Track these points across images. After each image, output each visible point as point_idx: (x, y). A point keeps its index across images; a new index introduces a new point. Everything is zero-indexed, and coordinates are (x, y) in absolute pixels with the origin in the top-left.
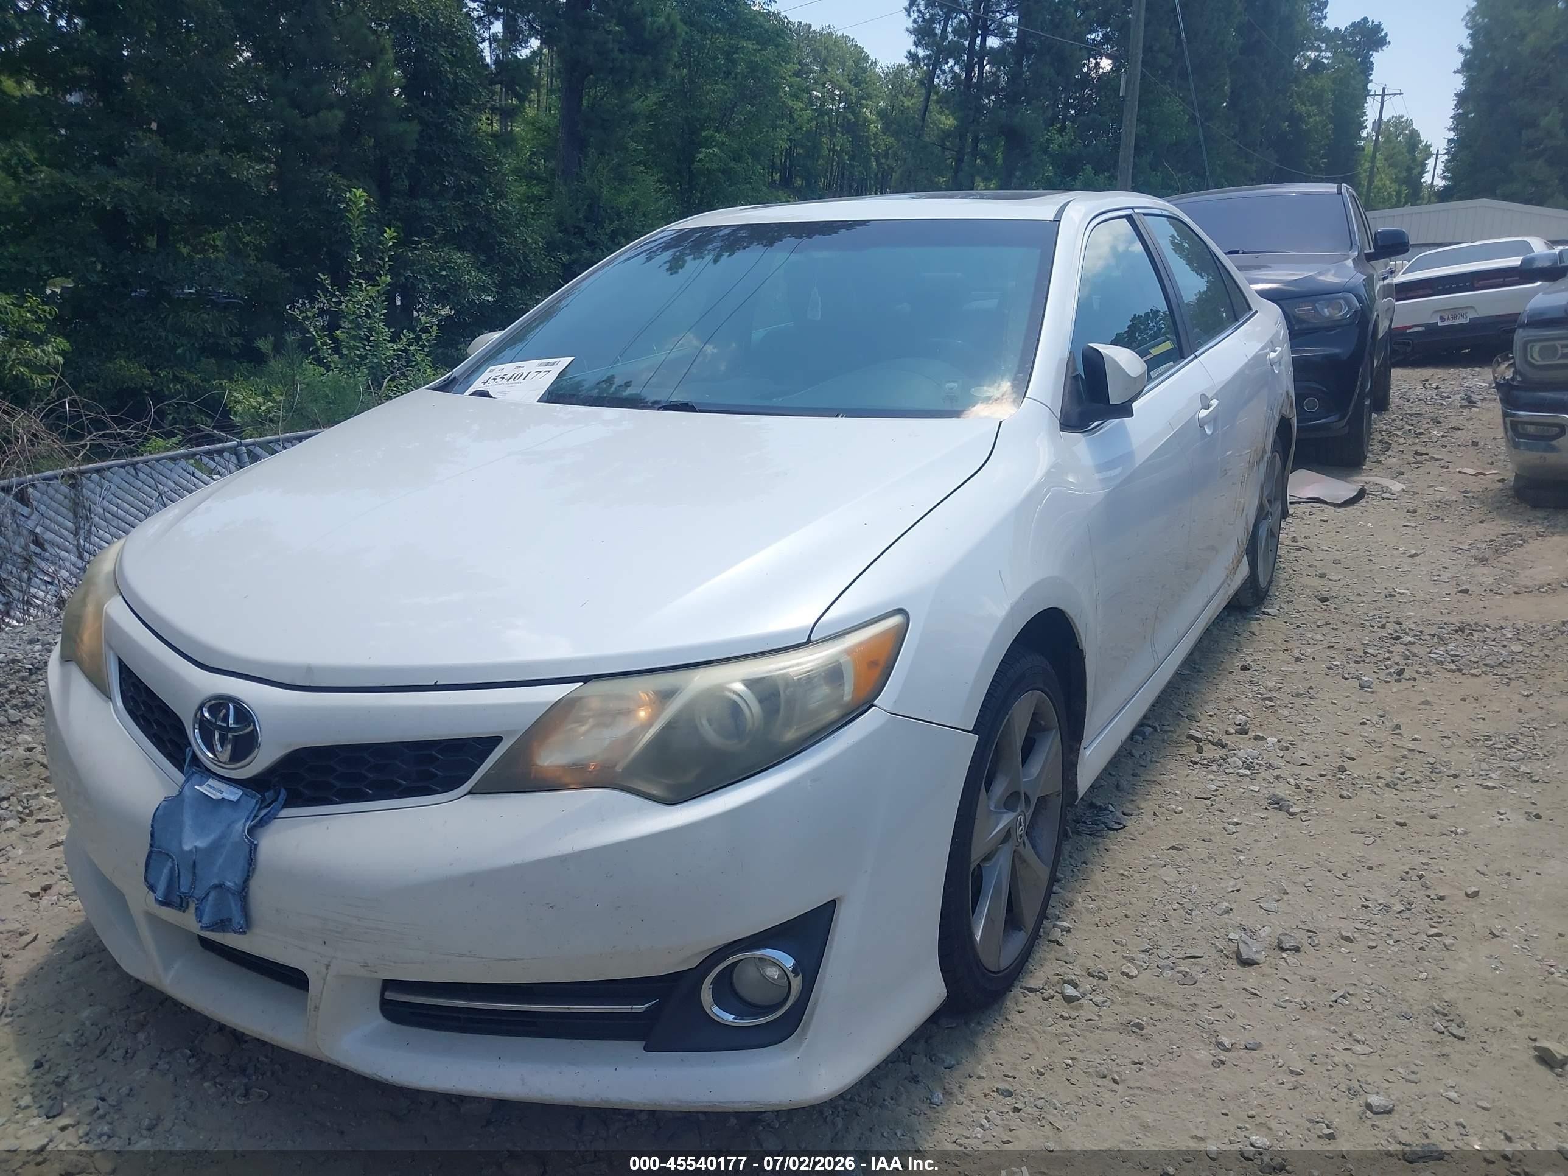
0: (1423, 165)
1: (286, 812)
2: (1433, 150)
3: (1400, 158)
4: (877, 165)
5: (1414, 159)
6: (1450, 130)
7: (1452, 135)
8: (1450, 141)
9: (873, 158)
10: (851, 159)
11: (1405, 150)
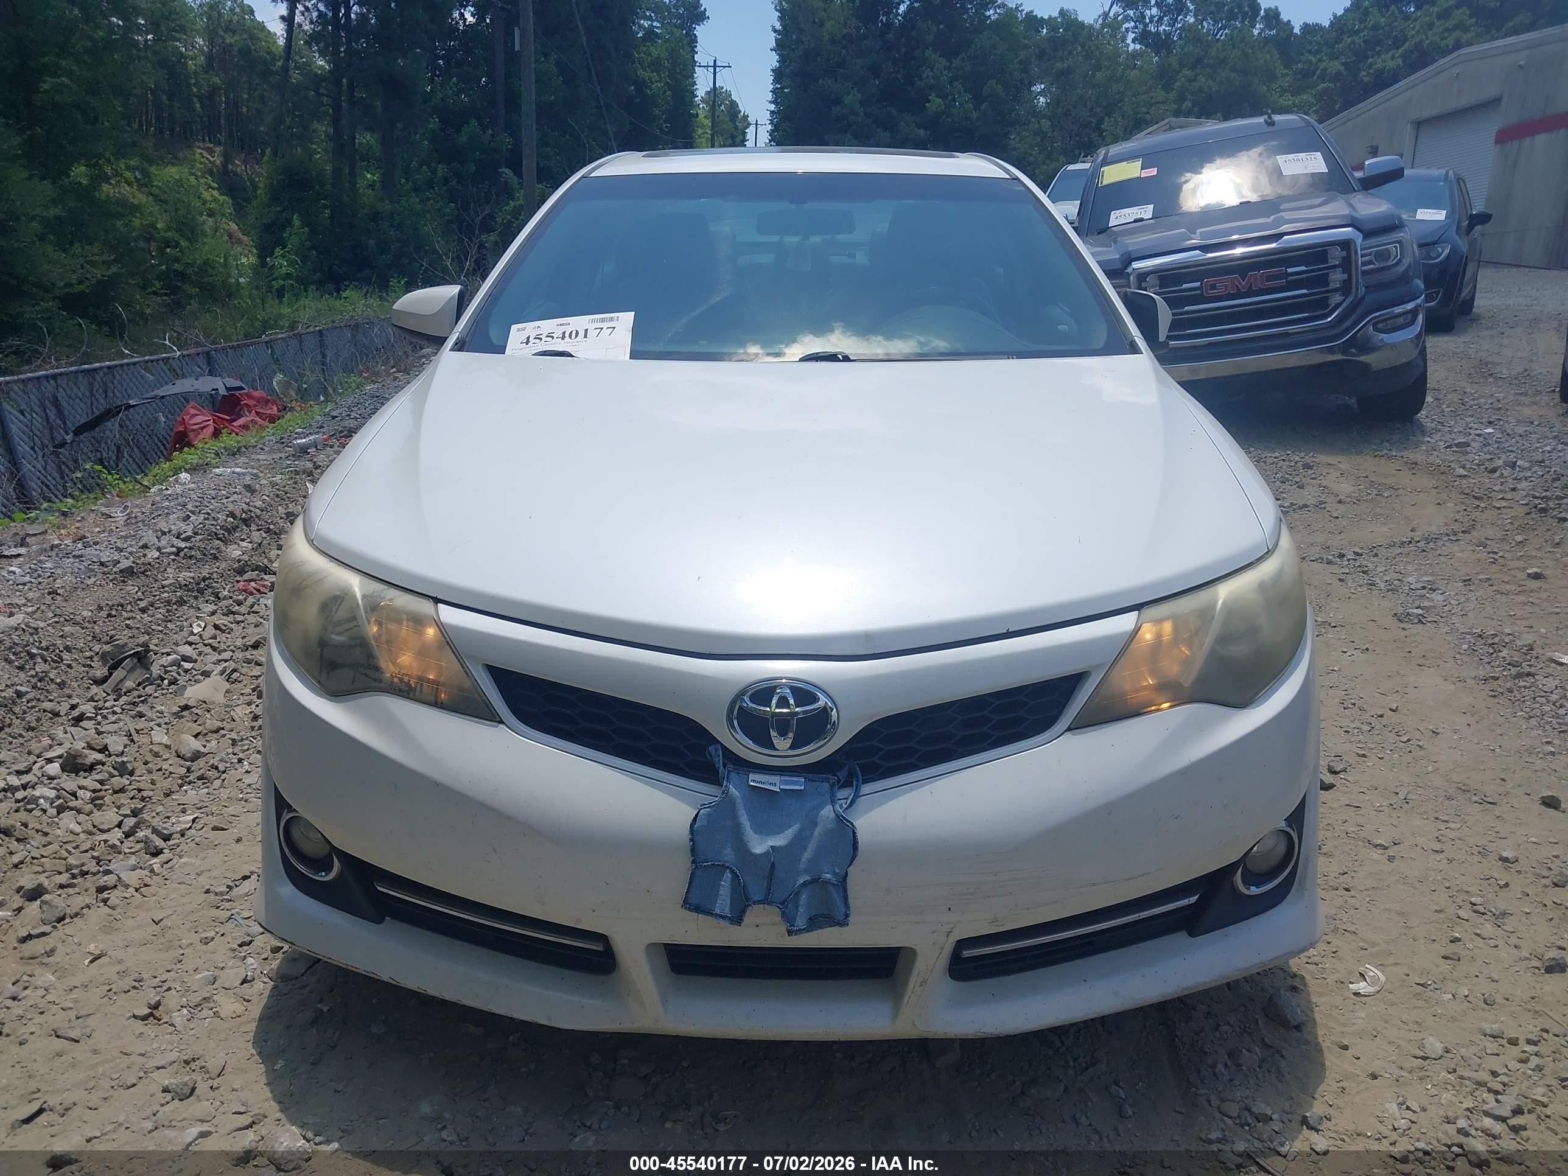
0: (744, 134)
1: (866, 788)
2: (752, 120)
3: (725, 126)
4: (201, 108)
5: (736, 128)
6: (771, 102)
7: (772, 107)
8: (772, 112)
9: (195, 99)
10: (171, 98)
11: (727, 119)
